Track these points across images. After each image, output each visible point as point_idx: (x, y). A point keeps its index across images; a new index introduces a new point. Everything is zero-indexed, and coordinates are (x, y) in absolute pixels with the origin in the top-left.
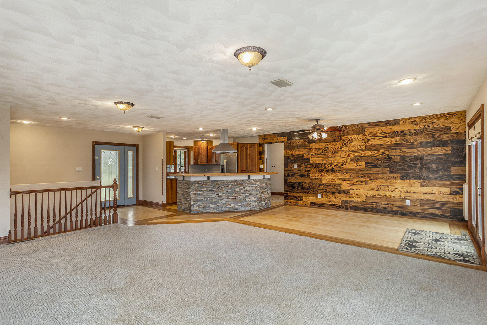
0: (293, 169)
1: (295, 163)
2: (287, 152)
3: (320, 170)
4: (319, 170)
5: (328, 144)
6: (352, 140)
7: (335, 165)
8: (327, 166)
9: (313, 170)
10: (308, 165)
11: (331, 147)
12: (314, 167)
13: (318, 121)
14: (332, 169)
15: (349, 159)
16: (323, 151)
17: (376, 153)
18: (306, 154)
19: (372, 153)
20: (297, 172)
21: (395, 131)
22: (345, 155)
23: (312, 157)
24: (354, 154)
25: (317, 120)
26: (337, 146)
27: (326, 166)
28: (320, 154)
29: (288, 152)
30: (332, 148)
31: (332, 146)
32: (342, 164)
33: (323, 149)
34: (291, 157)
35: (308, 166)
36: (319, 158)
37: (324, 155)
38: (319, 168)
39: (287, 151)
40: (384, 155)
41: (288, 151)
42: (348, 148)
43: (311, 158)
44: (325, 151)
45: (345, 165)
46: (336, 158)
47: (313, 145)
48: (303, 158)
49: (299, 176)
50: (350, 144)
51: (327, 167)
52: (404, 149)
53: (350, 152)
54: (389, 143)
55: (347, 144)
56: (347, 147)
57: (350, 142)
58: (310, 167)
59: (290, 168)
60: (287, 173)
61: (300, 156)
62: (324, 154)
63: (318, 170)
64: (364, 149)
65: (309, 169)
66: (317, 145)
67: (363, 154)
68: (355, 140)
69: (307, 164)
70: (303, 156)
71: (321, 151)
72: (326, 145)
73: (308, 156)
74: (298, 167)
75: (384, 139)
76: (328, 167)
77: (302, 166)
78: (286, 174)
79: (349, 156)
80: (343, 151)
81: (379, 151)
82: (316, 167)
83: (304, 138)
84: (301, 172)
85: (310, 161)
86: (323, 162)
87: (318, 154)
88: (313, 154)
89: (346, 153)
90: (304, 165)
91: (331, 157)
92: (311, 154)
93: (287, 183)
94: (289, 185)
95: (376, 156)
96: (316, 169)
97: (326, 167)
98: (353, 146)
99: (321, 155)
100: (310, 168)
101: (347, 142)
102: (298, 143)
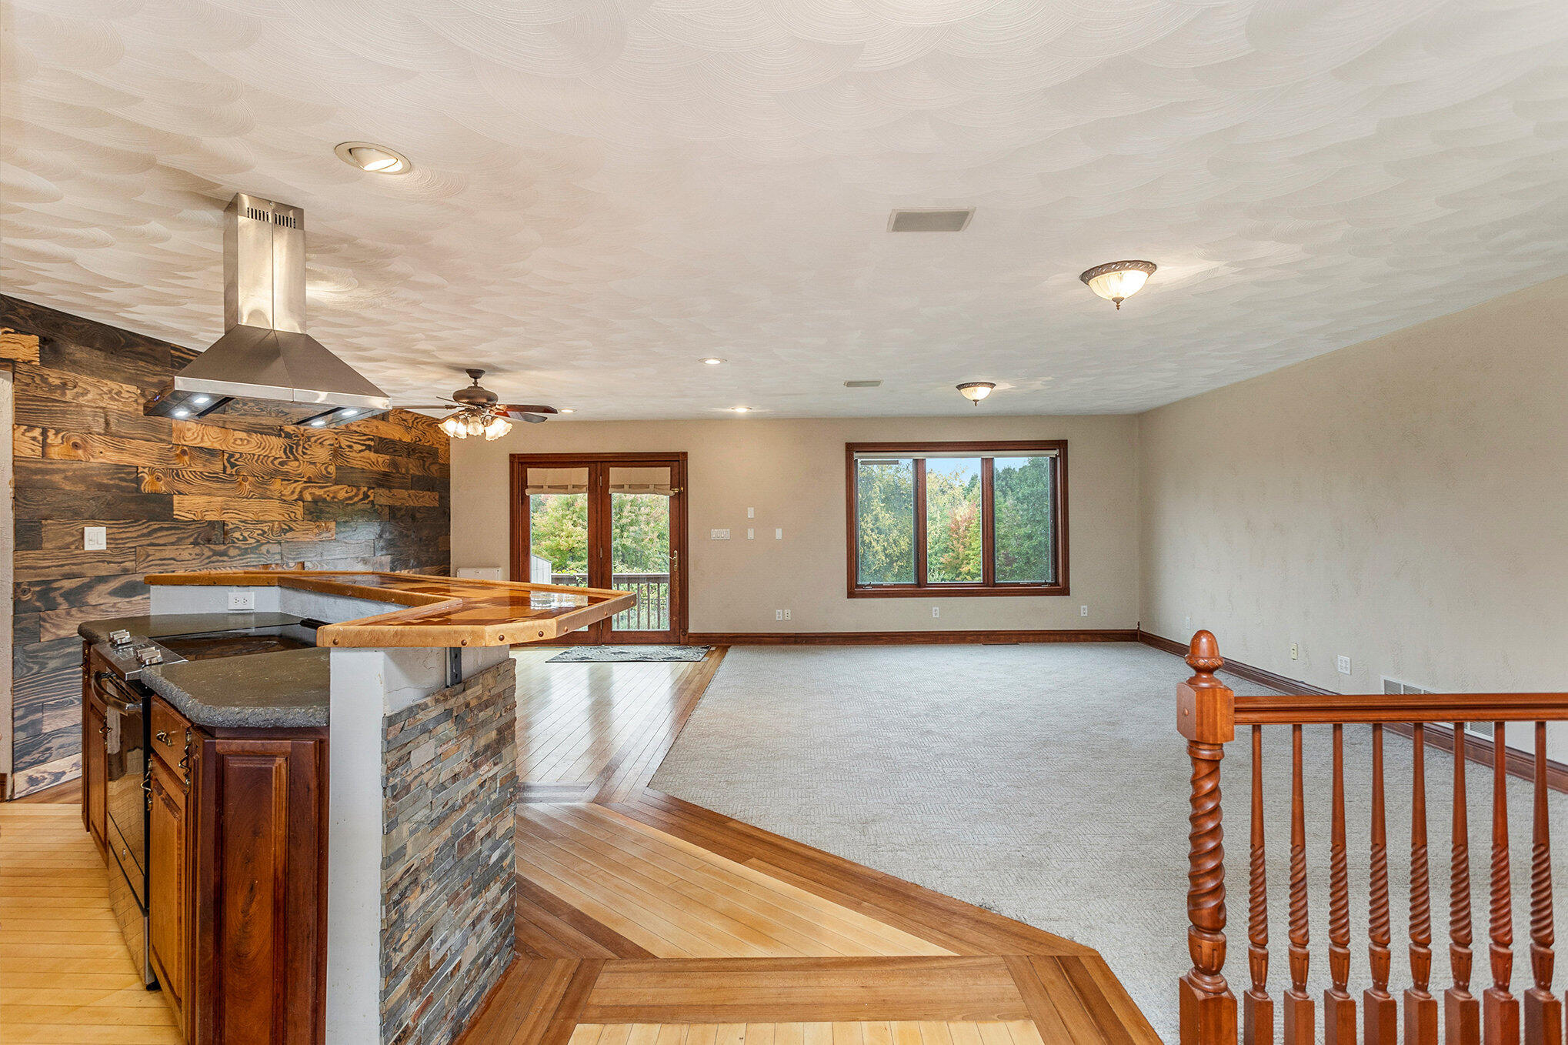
0: (76, 556)
1: (94, 519)
2: (34, 439)
3: (216, 553)
4: (211, 553)
5: (241, 439)
6: (309, 438)
7: (265, 532)
8: (241, 535)
9: (185, 555)
10: (161, 529)
11: (254, 455)
12: (191, 540)
13: (476, 378)
14: (256, 548)
15: (299, 510)
16: (227, 464)
17: (353, 493)
18: (152, 471)
19: (347, 492)
20: (103, 570)
21: (383, 436)
22: (293, 492)
23: (182, 487)
24: (314, 490)
25: (475, 374)
26: (270, 453)
27: (237, 535)
28: (214, 478)
29: (44, 440)
30: (256, 457)
31: (257, 451)
32: (284, 526)
33: (226, 456)
34: (65, 478)
35: (162, 538)
36: (209, 495)
37: (230, 485)
38: (212, 546)
39: (40, 438)
40: (366, 502)
41: (44, 433)
42: (299, 467)
43: (180, 493)
44: (233, 466)
45: (291, 529)
46: (268, 504)
47: (189, 430)
48: (138, 490)
49: (115, 593)
50: (304, 453)
51: (241, 538)
52: (395, 488)
53: (305, 482)
54: (375, 469)
55: (297, 451)
56: (297, 463)
57: (304, 447)
58: (173, 539)
59: (60, 548)
60: (38, 583)
61: (121, 479)
62: (230, 482)
63: (207, 553)
64: (333, 476)
65: (169, 552)
66: (203, 436)
67: (331, 495)
68: (315, 442)
69: (155, 525)
70: (138, 481)
71: (218, 467)
72: (235, 440)
73: (162, 487)
74: (110, 539)
75: (367, 453)
76: (245, 539)
77: (134, 535)
78: (24, 592)
79: (301, 498)
80: (286, 478)
81: (359, 490)
82: (199, 540)
83: (146, 379)
84: (126, 571)
85: (173, 511)
86: (225, 517)
87: (208, 479)
88: (186, 477)
89: (295, 485)
90: (145, 531)
91: (251, 498)
92: (178, 476)
93: (32, 656)
94: (52, 664)
95: (353, 504)
96: (197, 550)
97: (238, 539)
98: (311, 463)
99: (218, 485)
100: (172, 544)
101: (298, 445)
102: (112, 399)
